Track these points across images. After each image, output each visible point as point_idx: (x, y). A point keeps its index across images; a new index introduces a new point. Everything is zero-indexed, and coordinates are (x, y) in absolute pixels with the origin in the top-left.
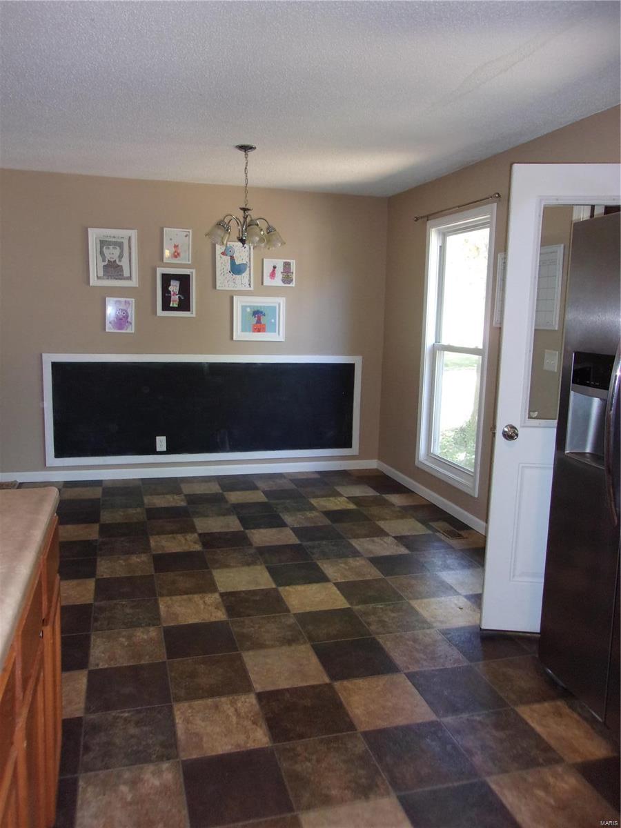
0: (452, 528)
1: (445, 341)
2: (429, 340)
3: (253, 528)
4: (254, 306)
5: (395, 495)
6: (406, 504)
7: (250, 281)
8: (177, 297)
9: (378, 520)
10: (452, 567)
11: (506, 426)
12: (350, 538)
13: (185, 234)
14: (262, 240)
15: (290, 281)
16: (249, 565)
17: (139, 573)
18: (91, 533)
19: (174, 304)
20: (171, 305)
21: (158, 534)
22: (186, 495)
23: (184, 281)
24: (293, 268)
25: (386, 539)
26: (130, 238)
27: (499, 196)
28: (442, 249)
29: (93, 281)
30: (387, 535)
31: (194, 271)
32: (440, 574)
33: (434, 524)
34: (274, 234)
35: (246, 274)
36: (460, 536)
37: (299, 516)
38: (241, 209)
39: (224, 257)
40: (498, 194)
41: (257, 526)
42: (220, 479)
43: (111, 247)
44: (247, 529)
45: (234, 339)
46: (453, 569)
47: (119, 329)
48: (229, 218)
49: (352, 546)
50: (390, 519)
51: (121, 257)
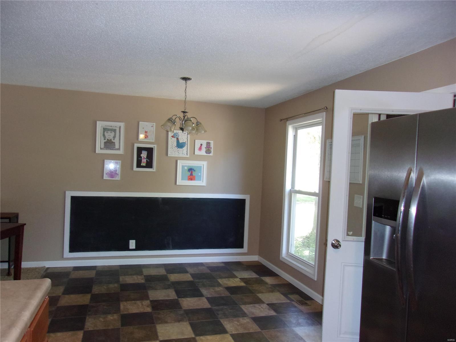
0: (302, 299)
1: (297, 188)
2: (288, 187)
3: (183, 297)
4: (189, 166)
5: (268, 277)
6: (274, 283)
7: (187, 152)
8: (145, 160)
9: (258, 293)
10: (302, 324)
11: (333, 240)
12: (241, 305)
13: (151, 125)
14: (193, 129)
15: (210, 153)
16: (179, 321)
17: (111, 327)
18: (84, 299)
19: (143, 164)
20: (142, 165)
21: (126, 301)
22: (145, 276)
23: (150, 151)
24: (212, 145)
25: (262, 305)
26: (120, 127)
27: (327, 108)
28: (295, 137)
29: (98, 151)
30: (263, 302)
31: (156, 146)
32: (295, 329)
33: (291, 296)
34: (200, 126)
35: (185, 148)
36: (306, 304)
37: (212, 290)
38: (182, 112)
39: (173, 139)
40: (326, 107)
41: (185, 296)
42: (165, 266)
43: (109, 132)
44: (180, 298)
45: (177, 184)
46: (302, 326)
47: (111, 178)
48: (175, 117)
49: (242, 310)
50: (266, 293)
51: (114, 137)
